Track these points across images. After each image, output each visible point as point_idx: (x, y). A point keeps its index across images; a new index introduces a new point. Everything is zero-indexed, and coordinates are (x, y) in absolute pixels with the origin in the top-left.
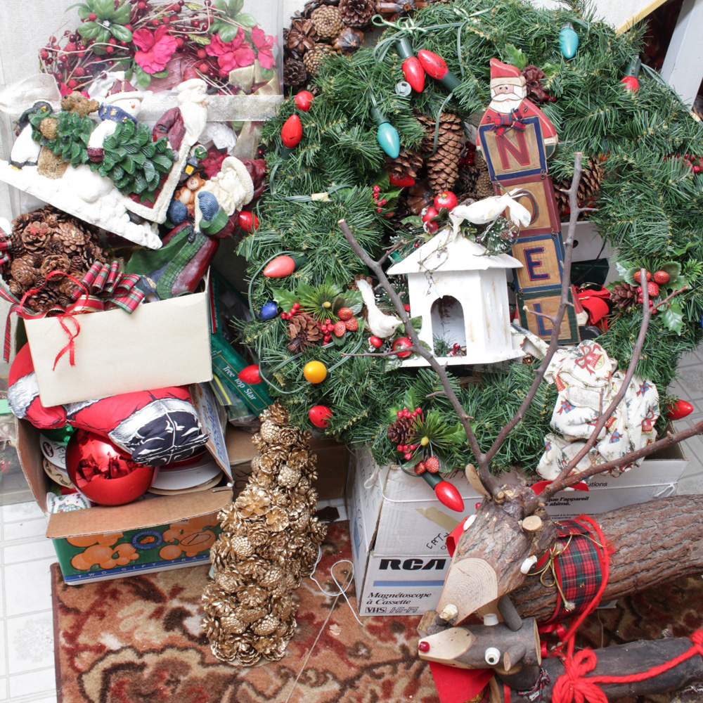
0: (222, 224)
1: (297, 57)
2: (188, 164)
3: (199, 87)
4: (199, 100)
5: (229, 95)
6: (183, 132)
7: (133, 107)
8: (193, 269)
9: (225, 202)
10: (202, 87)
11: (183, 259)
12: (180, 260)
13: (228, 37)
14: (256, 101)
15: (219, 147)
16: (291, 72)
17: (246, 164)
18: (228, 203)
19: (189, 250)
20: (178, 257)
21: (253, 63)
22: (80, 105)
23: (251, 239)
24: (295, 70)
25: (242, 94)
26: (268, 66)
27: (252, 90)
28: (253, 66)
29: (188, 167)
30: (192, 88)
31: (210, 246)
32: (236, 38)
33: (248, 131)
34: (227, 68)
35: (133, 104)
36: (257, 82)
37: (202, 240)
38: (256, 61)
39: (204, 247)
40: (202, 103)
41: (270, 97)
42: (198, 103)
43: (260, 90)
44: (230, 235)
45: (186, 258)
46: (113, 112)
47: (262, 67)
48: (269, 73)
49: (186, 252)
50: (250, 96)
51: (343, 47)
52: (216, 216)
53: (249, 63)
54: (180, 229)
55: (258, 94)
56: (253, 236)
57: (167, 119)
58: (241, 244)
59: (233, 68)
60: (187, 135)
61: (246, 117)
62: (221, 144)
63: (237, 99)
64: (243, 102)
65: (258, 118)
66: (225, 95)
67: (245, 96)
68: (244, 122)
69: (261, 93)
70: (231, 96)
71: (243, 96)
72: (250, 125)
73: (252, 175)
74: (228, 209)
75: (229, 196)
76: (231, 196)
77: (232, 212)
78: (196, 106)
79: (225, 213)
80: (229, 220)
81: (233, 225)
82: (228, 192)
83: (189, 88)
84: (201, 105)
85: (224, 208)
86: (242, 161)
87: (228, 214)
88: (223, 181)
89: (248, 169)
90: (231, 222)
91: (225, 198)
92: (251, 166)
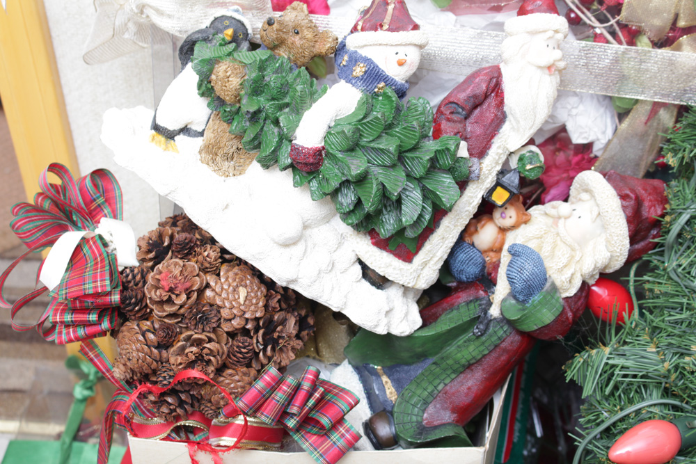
0: (547, 316)
2: (498, 184)
3: (550, 33)
4: (546, 61)
5: (615, 46)
6: (500, 119)
7: (401, 64)
9: (561, 270)
10: (556, 32)
11: (457, 362)
12: (450, 362)
14: (671, 63)
15: (578, 138)
17: (623, 197)
18: (567, 274)
19: (471, 348)
20: (448, 358)
22: (297, 39)
23: (601, 355)
25: (644, 44)
27: (664, 42)
29: (499, 189)
30: (534, 33)
31: (516, 345)
33: (644, 119)
35: (401, 57)
36: (681, 23)
37: (501, 333)
39: (503, 345)
40: (549, 68)
42: (540, 67)
43: (684, 39)
44: (560, 337)
45: (463, 361)
46: (359, 71)
50: (660, 51)
52: (537, 298)
54: (463, 297)
55: (679, 49)
56: (607, 350)
57: (469, 92)
58: (579, 360)
60: (506, 128)
61: (643, 93)
62: (581, 133)
63: (633, 54)
64: (641, 62)
65: (668, 96)
66: (607, 42)
67: (651, 49)
68: (637, 101)
69: (684, 47)
70: (622, 47)
71: (646, 49)
72: (649, 108)
73: (629, 221)
74: (566, 285)
75: (572, 257)
76: (577, 258)
77: (572, 291)
78: (539, 72)
79: (558, 295)
80: (564, 309)
81: (570, 315)
82: (573, 250)
83: (528, 32)
84: (547, 71)
85: (558, 283)
86: (615, 188)
87: (564, 295)
88: (569, 221)
89: (624, 208)
90: (568, 309)
91: (564, 260)
92: (632, 202)
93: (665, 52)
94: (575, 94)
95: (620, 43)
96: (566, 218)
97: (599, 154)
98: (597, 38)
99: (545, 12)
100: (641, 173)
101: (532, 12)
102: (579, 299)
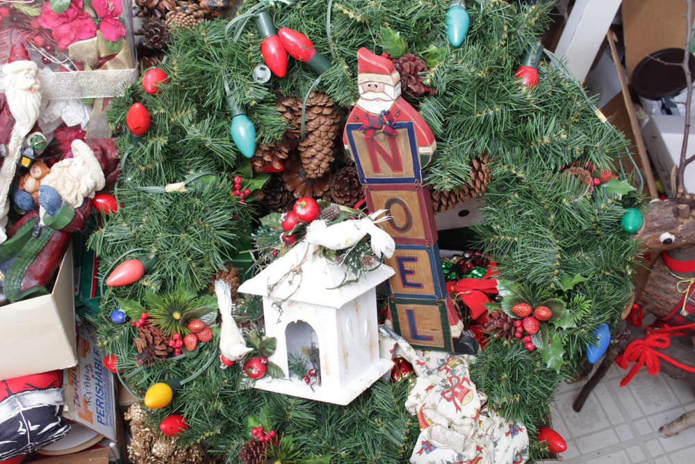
0: (67, 220)
1: (159, 15)
2: (22, 156)
3: (26, 70)
4: (26, 86)
5: (72, 72)
6: (13, 122)
8: (44, 262)
9: (70, 194)
10: (29, 69)
11: (30, 253)
12: (27, 254)
13: (60, 7)
14: (104, 76)
15: (70, 124)
16: (152, 34)
17: (95, 150)
18: (73, 195)
19: (35, 244)
20: (24, 252)
21: (96, 35)
23: (101, 233)
24: (156, 31)
25: (88, 69)
26: (113, 38)
27: (99, 64)
28: (95, 39)
29: (24, 158)
30: (17, 72)
31: (60, 237)
32: (70, 7)
33: (101, 107)
34: (64, 42)
36: (103, 55)
37: (49, 233)
38: (98, 32)
39: (53, 239)
40: (30, 89)
41: (121, 71)
42: (26, 90)
43: (108, 63)
44: (78, 229)
45: (34, 252)
47: (107, 40)
48: (116, 45)
49: (33, 247)
50: (95, 71)
51: (209, 6)
52: (58, 212)
53: (91, 35)
54: (27, 218)
55: (106, 68)
56: (104, 230)
58: (91, 238)
59: (72, 42)
60: (16, 126)
61: (95, 94)
62: (71, 121)
63: (83, 75)
64: (88, 78)
65: (108, 94)
66: (68, 71)
67: (91, 71)
68: (94, 99)
69: (109, 67)
70: (76, 72)
71: (89, 71)
72: (102, 102)
73: (100, 162)
74: (74, 201)
75: (75, 186)
76: (77, 186)
77: (80, 204)
78: (25, 93)
79: (71, 207)
80: (76, 213)
81: (82, 216)
82: (74, 182)
83: (14, 72)
84: (29, 91)
85: (69, 201)
86: (90, 146)
87: (76, 207)
88: (69, 168)
89: (96, 155)
90: (80, 214)
91: (70, 189)
92: (99, 152)
93: (99, 71)
94: (63, 101)
95: (75, 69)
96: (68, 167)
97: (86, 130)
98: (63, 69)
99: (20, 60)
100: (110, 136)
101: (14, 61)
102: (86, 207)
